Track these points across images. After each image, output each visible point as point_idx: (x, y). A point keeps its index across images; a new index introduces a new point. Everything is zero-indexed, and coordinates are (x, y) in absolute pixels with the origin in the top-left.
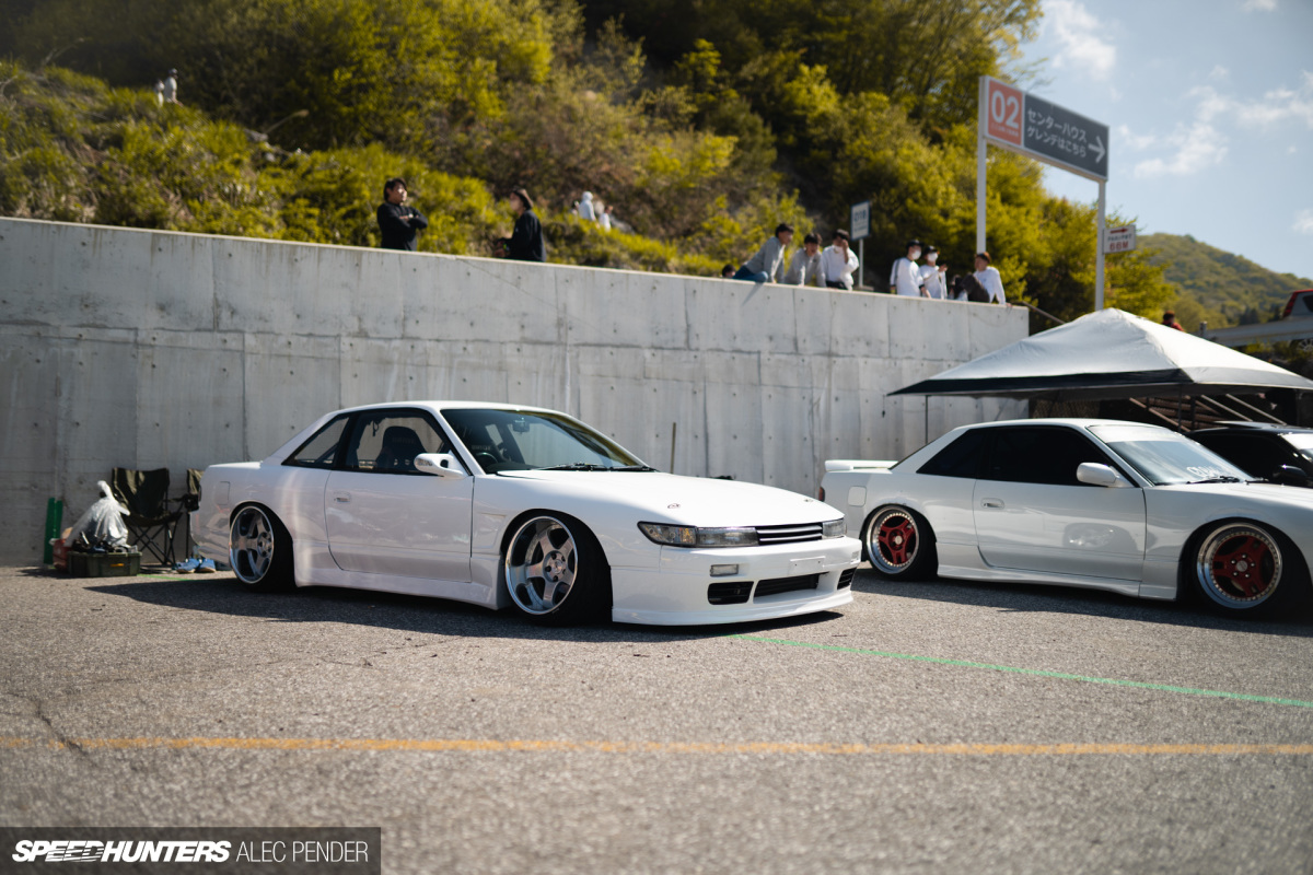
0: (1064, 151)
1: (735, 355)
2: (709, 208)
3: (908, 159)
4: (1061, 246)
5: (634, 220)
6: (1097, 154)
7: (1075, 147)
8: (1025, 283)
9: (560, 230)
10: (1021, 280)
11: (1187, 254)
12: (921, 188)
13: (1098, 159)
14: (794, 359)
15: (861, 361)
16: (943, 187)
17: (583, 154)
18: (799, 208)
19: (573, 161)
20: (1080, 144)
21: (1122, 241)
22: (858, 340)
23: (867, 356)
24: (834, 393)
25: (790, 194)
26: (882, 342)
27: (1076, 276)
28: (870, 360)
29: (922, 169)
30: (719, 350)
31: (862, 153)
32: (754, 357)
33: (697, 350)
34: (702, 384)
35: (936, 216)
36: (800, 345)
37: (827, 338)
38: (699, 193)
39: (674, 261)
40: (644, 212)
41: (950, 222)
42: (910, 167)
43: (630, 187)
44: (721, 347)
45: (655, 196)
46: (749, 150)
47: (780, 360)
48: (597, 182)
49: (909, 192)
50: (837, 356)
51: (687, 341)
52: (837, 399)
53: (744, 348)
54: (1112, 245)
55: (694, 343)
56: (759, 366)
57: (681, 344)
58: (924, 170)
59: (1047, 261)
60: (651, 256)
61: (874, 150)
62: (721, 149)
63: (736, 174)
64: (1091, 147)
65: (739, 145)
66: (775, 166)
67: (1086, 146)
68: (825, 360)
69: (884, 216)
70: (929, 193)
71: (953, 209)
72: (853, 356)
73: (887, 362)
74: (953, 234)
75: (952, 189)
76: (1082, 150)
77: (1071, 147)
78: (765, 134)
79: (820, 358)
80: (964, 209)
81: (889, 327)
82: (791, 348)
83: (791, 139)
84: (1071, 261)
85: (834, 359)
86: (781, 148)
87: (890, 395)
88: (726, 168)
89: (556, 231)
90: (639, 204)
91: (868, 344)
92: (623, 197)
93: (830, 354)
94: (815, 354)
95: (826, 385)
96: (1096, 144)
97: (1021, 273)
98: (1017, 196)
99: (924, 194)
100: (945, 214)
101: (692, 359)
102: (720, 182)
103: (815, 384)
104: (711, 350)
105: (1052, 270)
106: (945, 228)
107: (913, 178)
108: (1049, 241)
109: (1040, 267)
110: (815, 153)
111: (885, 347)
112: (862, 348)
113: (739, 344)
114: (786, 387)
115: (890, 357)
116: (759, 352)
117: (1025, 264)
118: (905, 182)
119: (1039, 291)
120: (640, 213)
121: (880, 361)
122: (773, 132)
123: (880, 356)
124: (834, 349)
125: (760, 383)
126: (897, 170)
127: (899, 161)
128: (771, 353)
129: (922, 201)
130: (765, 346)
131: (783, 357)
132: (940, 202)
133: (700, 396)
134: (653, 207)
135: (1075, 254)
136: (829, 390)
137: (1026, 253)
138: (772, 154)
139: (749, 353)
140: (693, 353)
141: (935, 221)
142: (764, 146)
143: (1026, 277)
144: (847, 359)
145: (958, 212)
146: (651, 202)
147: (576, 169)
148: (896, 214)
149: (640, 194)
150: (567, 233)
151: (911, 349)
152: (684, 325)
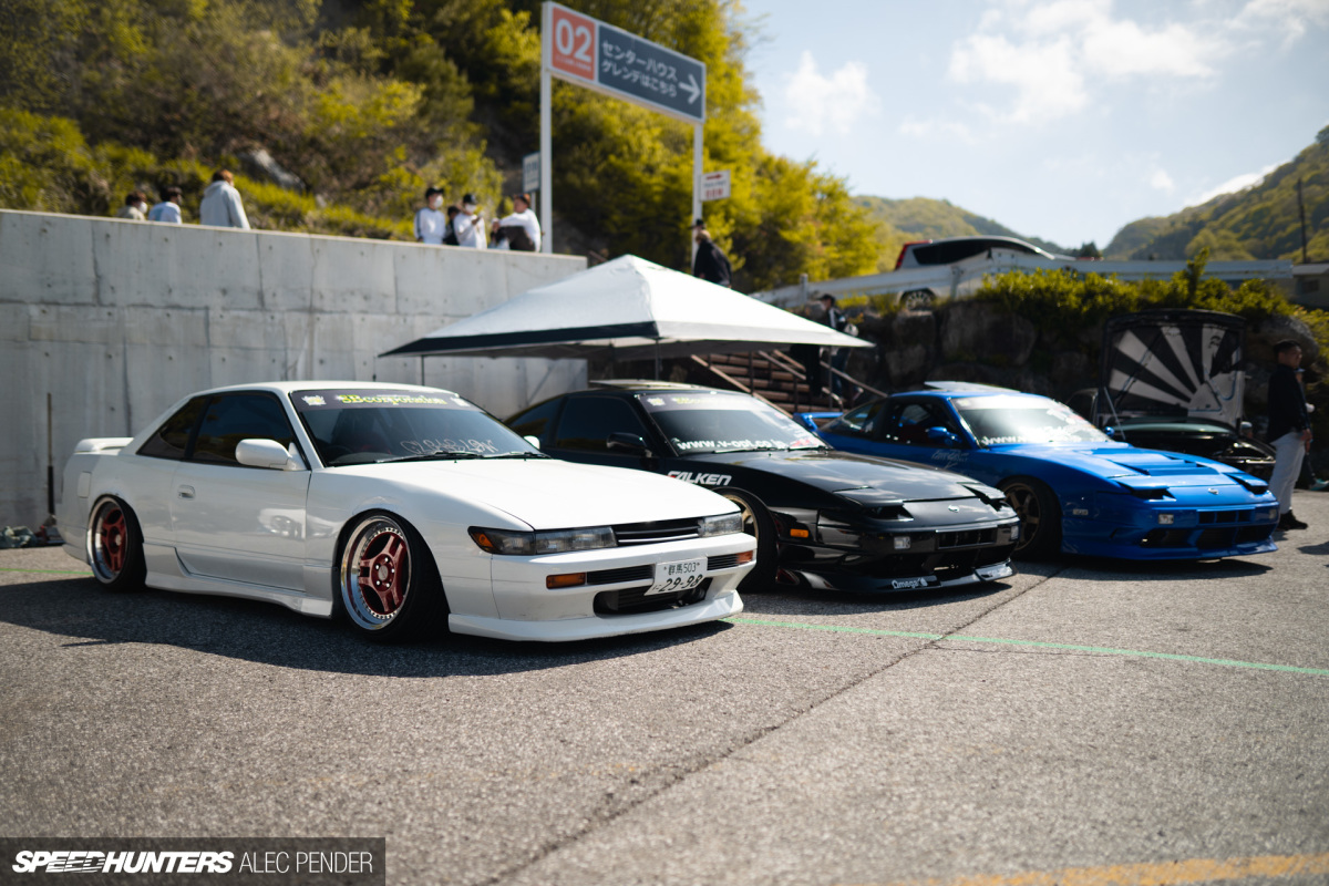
0: (648, 89)
1: (170, 311)
2: (389, 160)
3: (613, 111)
4: (772, 204)
5: (303, 172)
6: (689, 94)
7: (663, 85)
8: (730, 241)
9: (170, 178)
10: (726, 238)
11: (944, 217)
12: (628, 143)
13: (692, 100)
14: (259, 316)
15: (357, 318)
16: (648, 143)
17: (247, 99)
18: (485, 160)
19: (236, 106)
20: (669, 82)
21: (717, 187)
22: (352, 293)
23: (365, 312)
24: (318, 354)
25: (478, 145)
26: (385, 296)
27: (786, 235)
28: (369, 318)
29: (631, 123)
30: (146, 306)
31: (565, 105)
32: (201, 314)
33: (113, 305)
34: (121, 346)
35: (638, 174)
36: (268, 299)
37: (307, 292)
38: (377, 143)
39: (312, 214)
40: (318, 164)
41: (654, 180)
42: (615, 120)
43: (302, 136)
44: (150, 301)
45: (330, 146)
46: (440, 99)
47: (238, 318)
48: (263, 130)
49: (614, 147)
50: (322, 311)
51: (97, 295)
52: (322, 362)
53: (183, 302)
54: (708, 193)
55: (107, 297)
56: (207, 324)
57: (89, 299)
58: (633, 124)
59: (757, 220)
60: (285, 208)
61: (580, 101)
62: (404, 97)
63: (423, 125)
64: (683, 86)
65: (426, 94)
66: (473, 118)
67: (676, 84)
68: (304, 318)
69: (586, 171)
70: (635, 149)
71: (658, 165)
72: (345, 312)
73: (393, 319)
74: (657, 193)
75: (659, 145)
76: (672, 88)
77: (657, 85)
78: (460, 83)
79: (296, 315)
80: (669, 165)
81: (396, 279)
82: (254, 302)
83: (492, 89)
84: (782, 219)
85: (318, 315)
86: (480, 99)
87: (381, 356)
88: (412, 118)
89: (166, 179)
90: (311, 155)
91: (366, 298)
92: (294, 147)
93: (311, 310)
94: (289, 310)
95: (306, 345)
96: (689, 83)
97: (726, 230)
98: (727, 152)
99: (630, 148)
100: (650, 169)
101: (106, 316)
102: (401, 131)
103: (290, 344)
104: (134, 305)
105: (761, 227)
106: (649, 186)
107: (618, 132)
108: (759, 198)
109: (749, 225)
110: (516, 104)
111: (391, 302)
112: (358, 302)
113: (176, 298)
114: (247, 349)
115: (398, 313)
116: (207, 309)
117: (732, 221)
118: (611, 136)
119: (748, 249)
120: (313, 164)
121: (384, 318)
122: (470, 80)
123: (382, 310)
124: (317, 304)
125: (209, 344)
126: (602, 123)
127: (604, 115)
128: (224, 309)
129: (627, 156)
130: (216, 301)
131: (243, 314)
132: (644, 158)
133: (118, 362)
134: (329, 158)
135: (786, 211)
136: (311, 352)
137: (733, 211)
138: (468, 104)
139: (192, 309)
140: (105, 311)
141: (638, 179)
142: (460, 95)
143: (733, 235)
144: (337, 316)
145: (663, 167)
146: (326, 153)
147: (236, 115)
148: (600, 168)
149: (313, 143)
150: (180, 181)
151: (427, 304)
152: (93, 276)
